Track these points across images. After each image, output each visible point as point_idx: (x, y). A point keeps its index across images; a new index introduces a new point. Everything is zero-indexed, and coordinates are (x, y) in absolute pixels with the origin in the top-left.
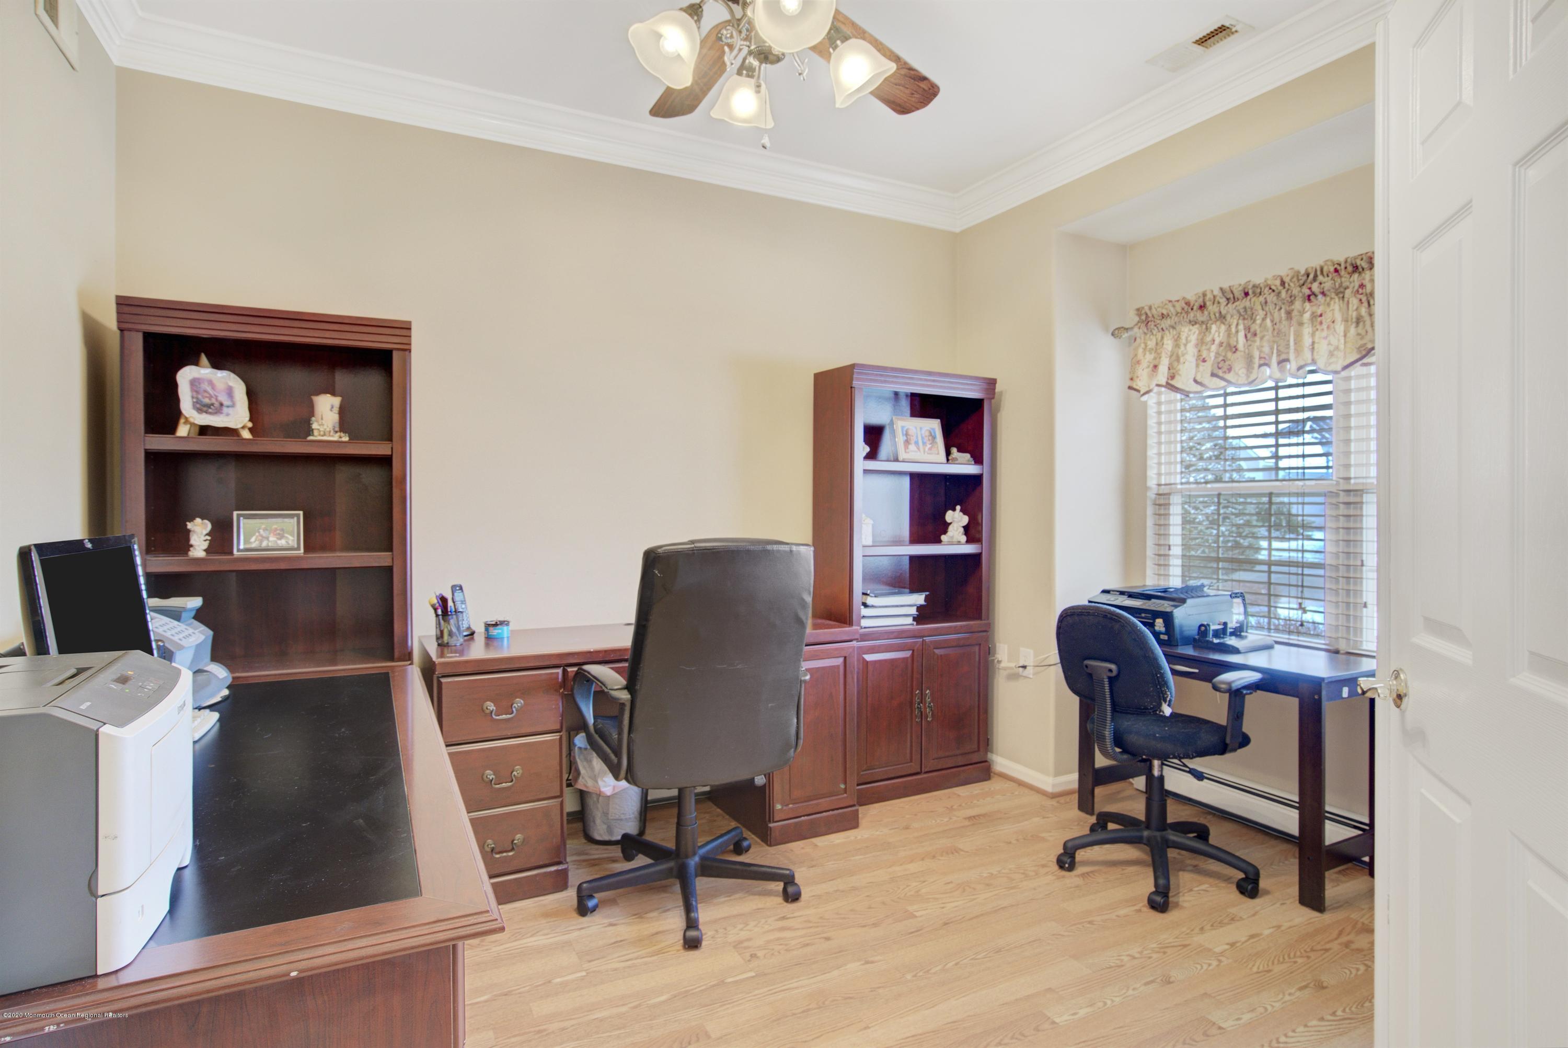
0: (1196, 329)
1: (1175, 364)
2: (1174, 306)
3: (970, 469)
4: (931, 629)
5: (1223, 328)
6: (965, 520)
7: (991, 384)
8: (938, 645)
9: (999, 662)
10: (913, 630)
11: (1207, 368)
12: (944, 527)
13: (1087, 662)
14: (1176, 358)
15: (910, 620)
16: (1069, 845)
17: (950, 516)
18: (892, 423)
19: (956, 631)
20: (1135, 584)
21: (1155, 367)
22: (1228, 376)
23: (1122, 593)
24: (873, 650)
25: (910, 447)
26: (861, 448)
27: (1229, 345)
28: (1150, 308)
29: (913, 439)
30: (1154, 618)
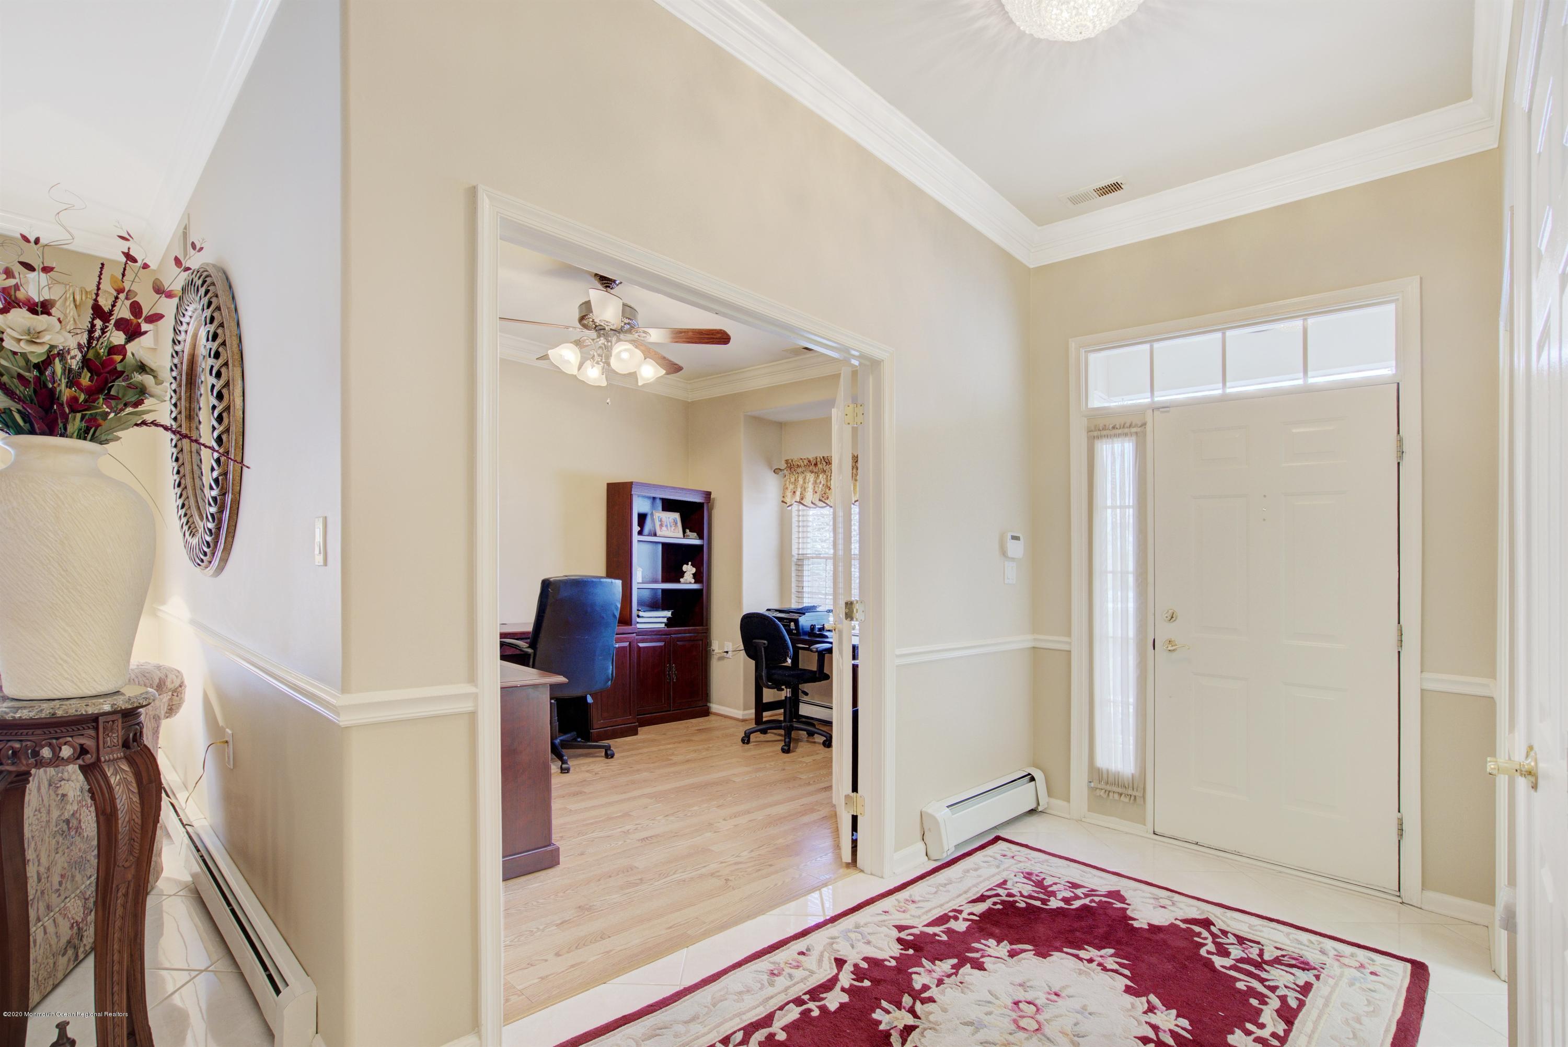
0: (813, 475)
1: (804, 492)
2: (803, 462)
3: (697, 542)
4: (676, 630)
5: (825, 476)
6: (694, 570)
7: (708, 495)
8: (679, 639)
9: (713, 650)
10: (664, 631)
11: (818, 496)
12: (682, 574)
13: (754, 641)
14: (804, 489)
15: (663, 625)
16: (747, 732)
17: (685, 568)
18: (652, 514)
19: (689, 632)
20: (785, 606)
21: (794, 492)
22: (827, 501)
23: (776, 610)
24: (643, 641)
25: (663, 528)
26: (636, 528)
27: (827, 485)
28: (792, 461)
29: (665, 524)
30: (790, 623)
